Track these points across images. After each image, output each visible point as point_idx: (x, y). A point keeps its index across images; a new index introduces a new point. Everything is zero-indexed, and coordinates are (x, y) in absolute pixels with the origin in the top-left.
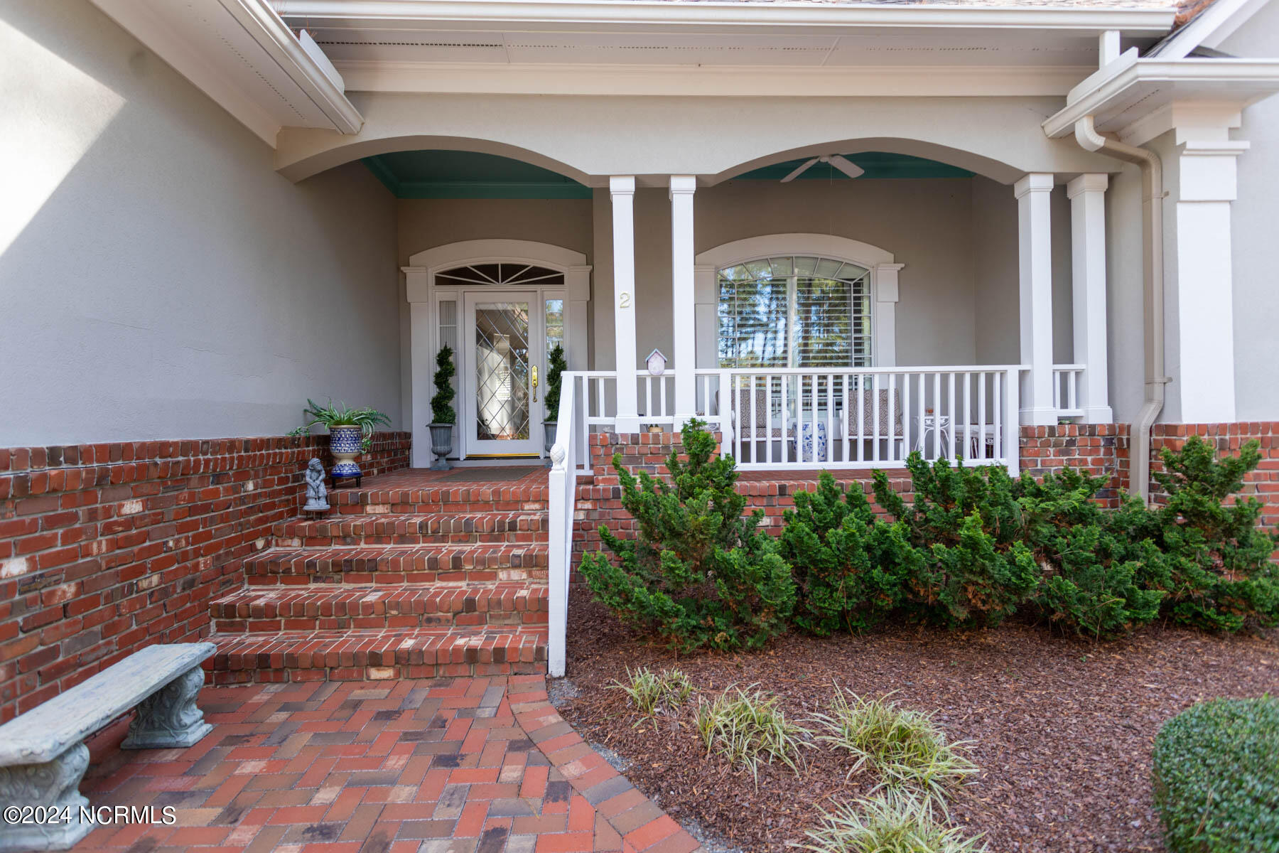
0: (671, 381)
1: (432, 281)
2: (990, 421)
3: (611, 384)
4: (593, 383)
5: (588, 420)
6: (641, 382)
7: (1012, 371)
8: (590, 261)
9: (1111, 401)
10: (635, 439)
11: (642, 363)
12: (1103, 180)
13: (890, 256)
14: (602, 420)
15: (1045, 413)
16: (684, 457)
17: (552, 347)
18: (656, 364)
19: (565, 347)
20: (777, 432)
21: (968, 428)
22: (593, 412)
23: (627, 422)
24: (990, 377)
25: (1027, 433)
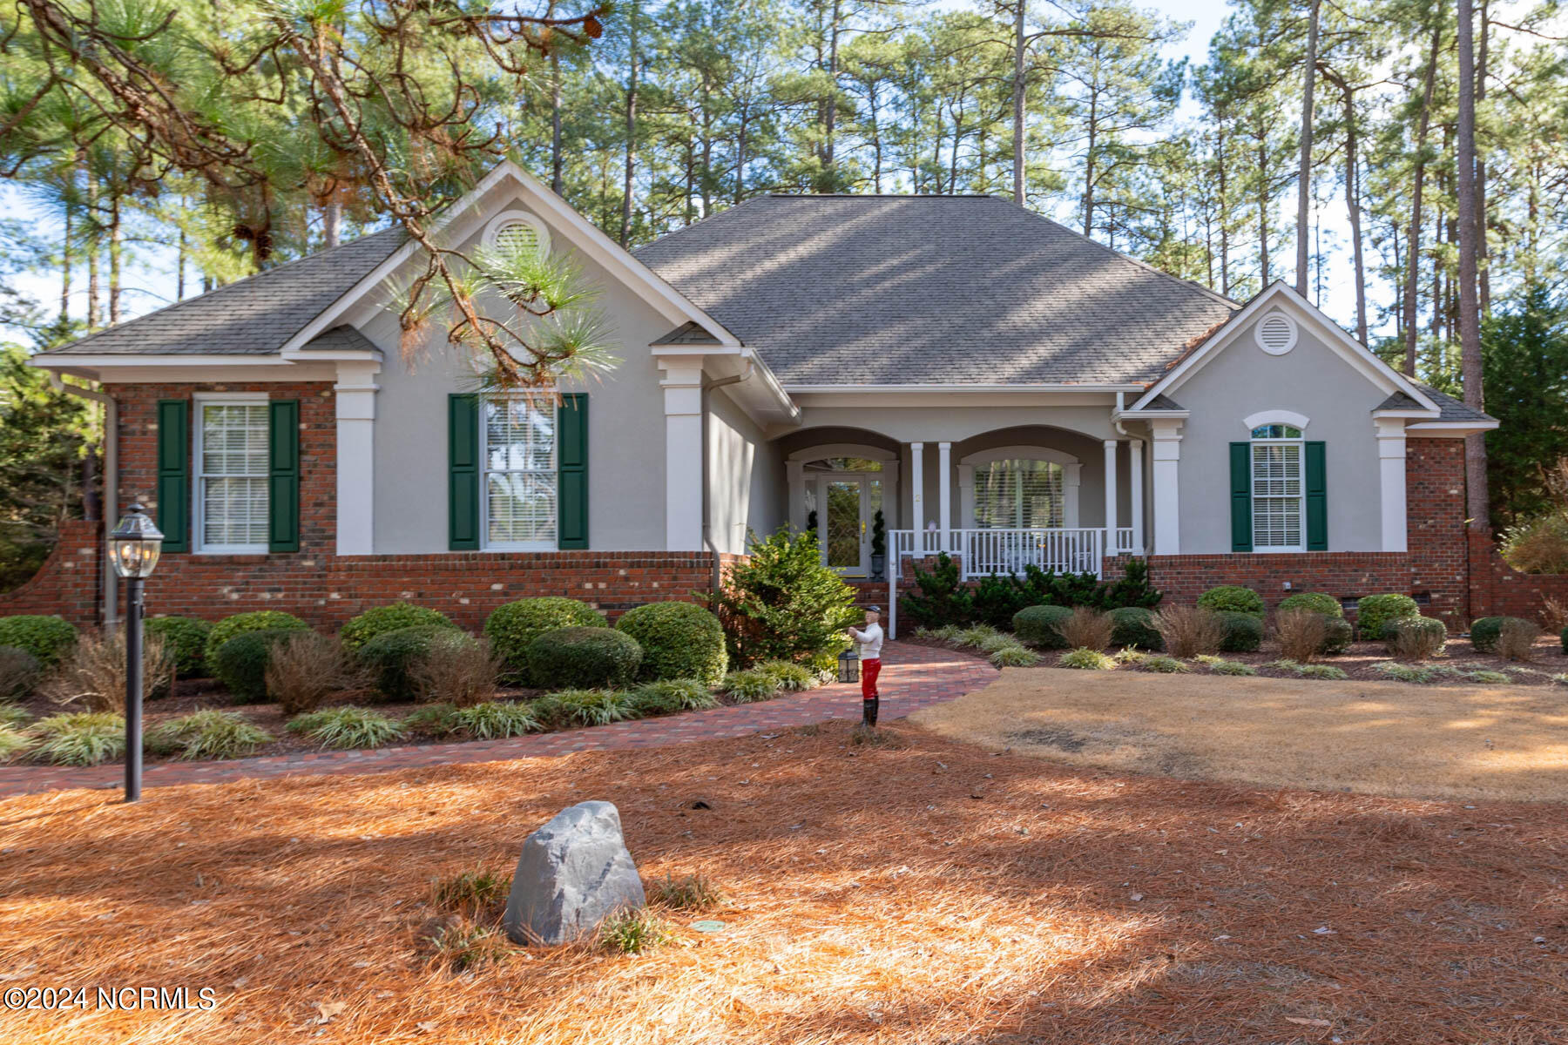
0: (939, 535)
1: (801, 469)
2: (1089, 550)
3: (911, 536)
4: (903, 535)
5: (901, 553)
6: (925, 535)
7: (1099, 531)
8: (899, 458)
9: (1145, 546)
10: (922, 560)
11: (926, 527)
12: (1140, 443)
13: (1075, 459)
14: (907, 552)
15: (1112, 551)
16: (939, 565)
17: (874, 512)
18: (932, 527)
19: (883, 510)
20: (1002, 561)
21: (1078, 554)
22: (903, 549)
23: (919, 553)
24: (1089, 533)
25: (1104, 559)
